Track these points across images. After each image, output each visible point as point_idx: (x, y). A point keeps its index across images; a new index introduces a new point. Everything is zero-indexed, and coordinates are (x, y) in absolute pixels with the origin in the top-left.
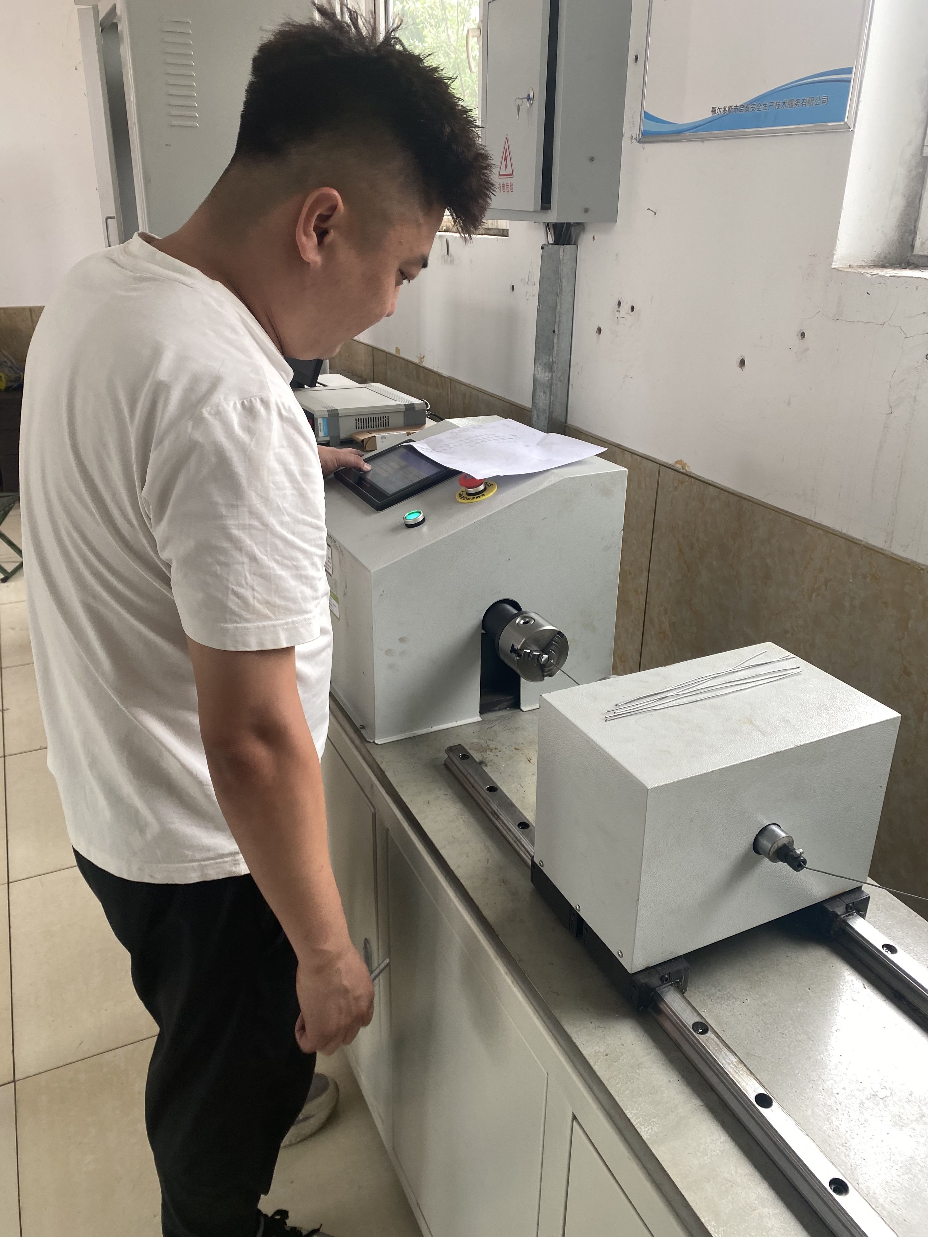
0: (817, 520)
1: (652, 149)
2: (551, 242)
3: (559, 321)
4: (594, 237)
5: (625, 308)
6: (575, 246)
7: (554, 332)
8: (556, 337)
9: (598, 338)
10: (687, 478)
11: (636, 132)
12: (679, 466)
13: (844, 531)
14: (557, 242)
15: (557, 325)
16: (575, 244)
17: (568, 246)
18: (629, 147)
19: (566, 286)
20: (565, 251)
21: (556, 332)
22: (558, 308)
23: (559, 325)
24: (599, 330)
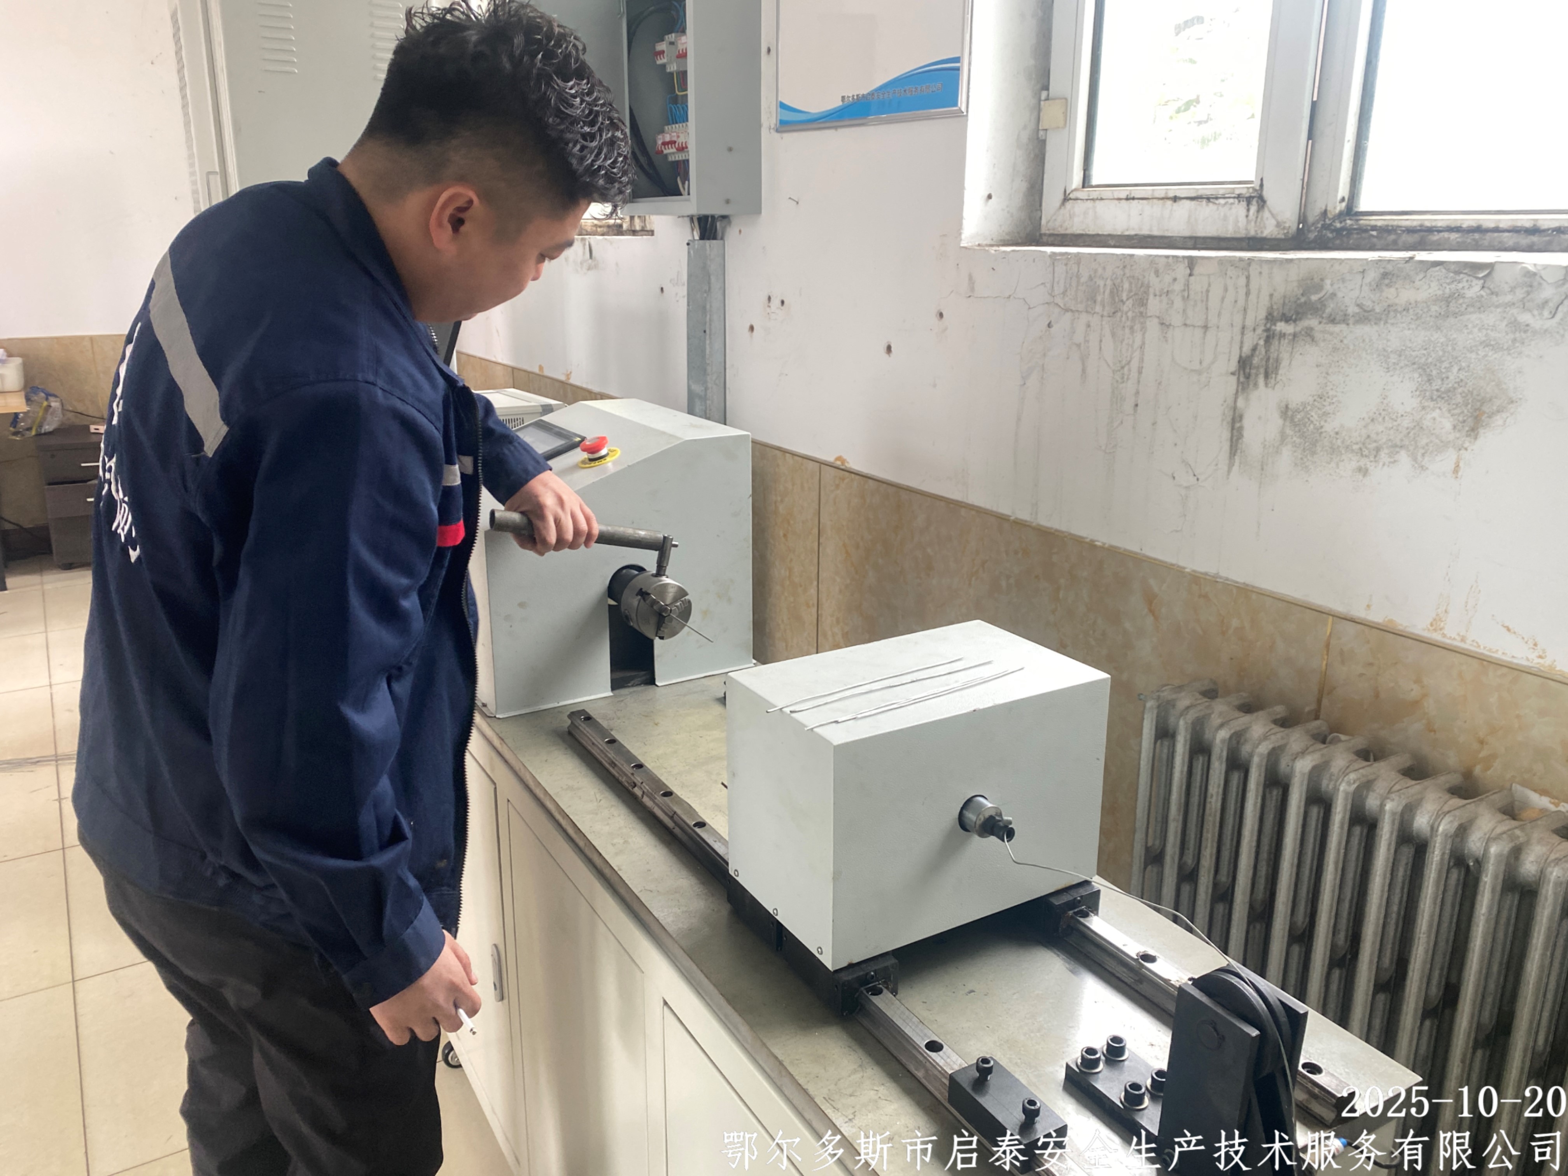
0: (970, 501)
1: (791, 138)
2: (697, 237)
3: (710, 320)
4: (740, 231)
5: (776, 302)
6: (721, 242)
7: (705, 332)
8: (707, 337)
9: (751, 337)
10: (847, 474)
11: (773, 121)
12: (839, 463)
13: (994, 509)
14: (702, 237)
15: (708, 324)
16: (722, 238)
17: (714, 241)
18: (768, 138)
19: (716, 285)
20: (710, 245)
21: (708, 332)
22: (708, 307)
23: (710, 325)
24: (752, 328)
